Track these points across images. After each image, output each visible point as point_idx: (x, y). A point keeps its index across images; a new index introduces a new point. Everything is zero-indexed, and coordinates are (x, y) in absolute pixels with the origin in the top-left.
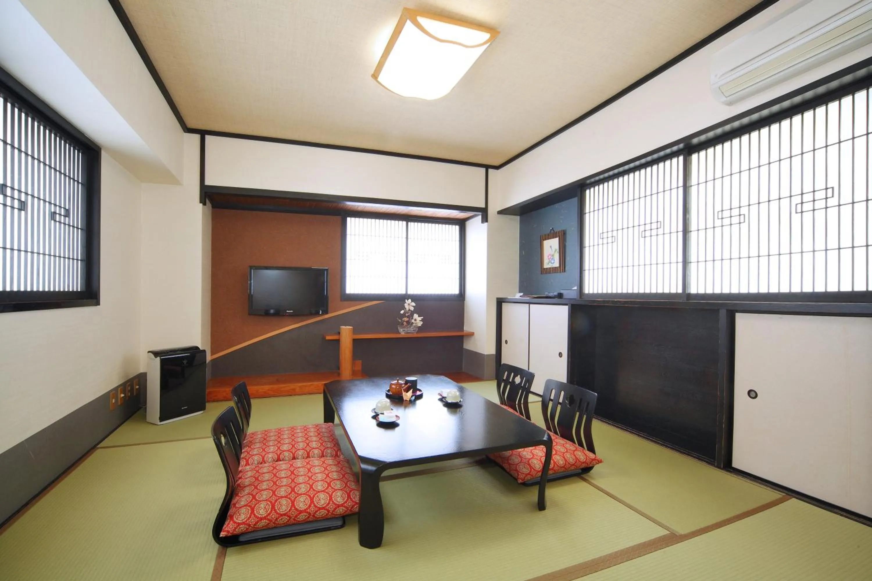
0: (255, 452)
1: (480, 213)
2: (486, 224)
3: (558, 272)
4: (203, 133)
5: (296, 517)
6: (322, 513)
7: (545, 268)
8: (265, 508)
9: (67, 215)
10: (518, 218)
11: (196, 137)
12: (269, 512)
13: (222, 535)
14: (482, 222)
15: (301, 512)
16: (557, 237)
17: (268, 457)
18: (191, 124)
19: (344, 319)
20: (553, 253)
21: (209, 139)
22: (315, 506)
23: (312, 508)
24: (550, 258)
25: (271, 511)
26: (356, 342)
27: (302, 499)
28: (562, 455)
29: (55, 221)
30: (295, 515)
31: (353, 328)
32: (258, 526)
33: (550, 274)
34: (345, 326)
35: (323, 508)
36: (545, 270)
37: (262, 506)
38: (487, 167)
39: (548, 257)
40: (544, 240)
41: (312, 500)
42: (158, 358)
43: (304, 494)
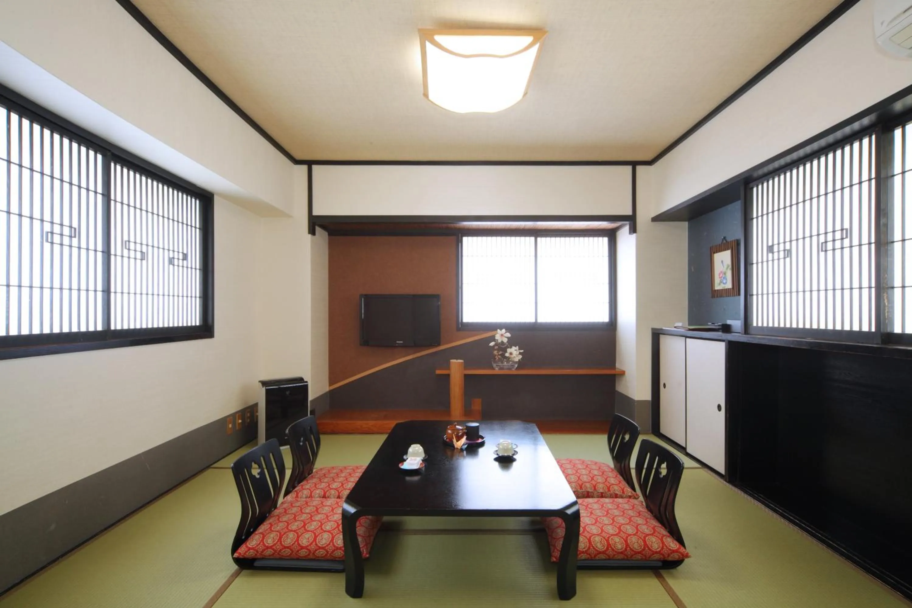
0: (307, 487)
1: (627, 222)
2: (635, 235)
3: (731, 295)
4: (310, 163)
5: (298, 551)
6: (322, 553)
7: (715, 290)
8: (273, 538)
9: (185, 257)
10: (686, 224)
11: (304, 168)
12: (275, 542)
13: (235, 555)
14: (630, 233)
15: (302, 548)
16: (729, 249)
17: (316, 492)
18: (298, 156)
19: (456, 352)
20: (724, 270)
21: (315, 167)
22: (316, 545)
23: (313, 547)
24: (722, 277)
25: (278, 541)
26: (467, 377)
27: (307, 535)
28: (643, 538)
29: (174, 265)
30: (297, 550)
31: (464, 362)
32: (265, 553)
33: (722, 298)
34: (457, 359)
35: (323, 548)
36: (717, 292)
37: (272, 536)
38: (634, 164)
39: (719, 275)
40: (714, 253)
41: (316, 537)
42: (264, 388)
43: (311, 531)
